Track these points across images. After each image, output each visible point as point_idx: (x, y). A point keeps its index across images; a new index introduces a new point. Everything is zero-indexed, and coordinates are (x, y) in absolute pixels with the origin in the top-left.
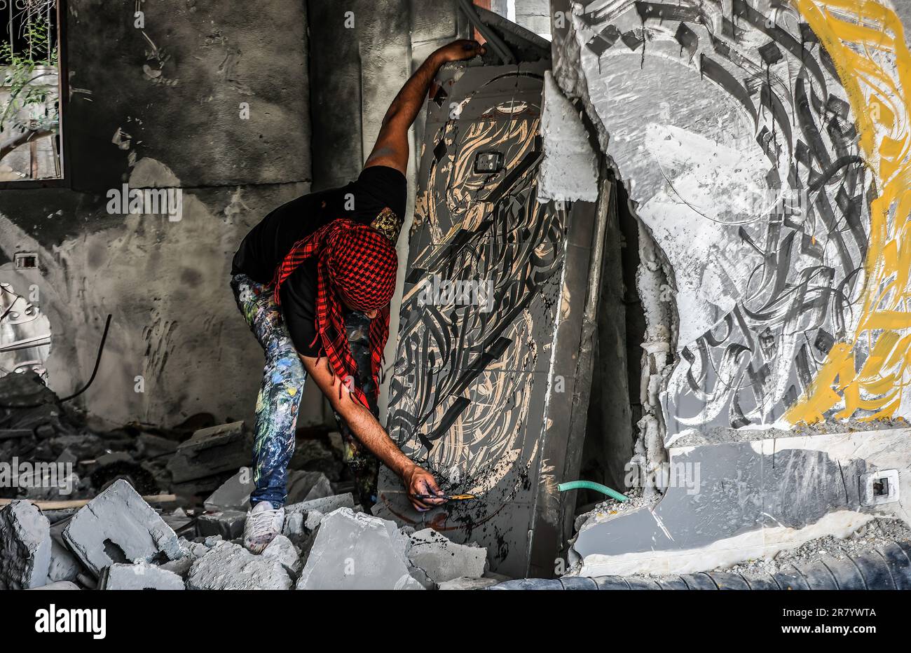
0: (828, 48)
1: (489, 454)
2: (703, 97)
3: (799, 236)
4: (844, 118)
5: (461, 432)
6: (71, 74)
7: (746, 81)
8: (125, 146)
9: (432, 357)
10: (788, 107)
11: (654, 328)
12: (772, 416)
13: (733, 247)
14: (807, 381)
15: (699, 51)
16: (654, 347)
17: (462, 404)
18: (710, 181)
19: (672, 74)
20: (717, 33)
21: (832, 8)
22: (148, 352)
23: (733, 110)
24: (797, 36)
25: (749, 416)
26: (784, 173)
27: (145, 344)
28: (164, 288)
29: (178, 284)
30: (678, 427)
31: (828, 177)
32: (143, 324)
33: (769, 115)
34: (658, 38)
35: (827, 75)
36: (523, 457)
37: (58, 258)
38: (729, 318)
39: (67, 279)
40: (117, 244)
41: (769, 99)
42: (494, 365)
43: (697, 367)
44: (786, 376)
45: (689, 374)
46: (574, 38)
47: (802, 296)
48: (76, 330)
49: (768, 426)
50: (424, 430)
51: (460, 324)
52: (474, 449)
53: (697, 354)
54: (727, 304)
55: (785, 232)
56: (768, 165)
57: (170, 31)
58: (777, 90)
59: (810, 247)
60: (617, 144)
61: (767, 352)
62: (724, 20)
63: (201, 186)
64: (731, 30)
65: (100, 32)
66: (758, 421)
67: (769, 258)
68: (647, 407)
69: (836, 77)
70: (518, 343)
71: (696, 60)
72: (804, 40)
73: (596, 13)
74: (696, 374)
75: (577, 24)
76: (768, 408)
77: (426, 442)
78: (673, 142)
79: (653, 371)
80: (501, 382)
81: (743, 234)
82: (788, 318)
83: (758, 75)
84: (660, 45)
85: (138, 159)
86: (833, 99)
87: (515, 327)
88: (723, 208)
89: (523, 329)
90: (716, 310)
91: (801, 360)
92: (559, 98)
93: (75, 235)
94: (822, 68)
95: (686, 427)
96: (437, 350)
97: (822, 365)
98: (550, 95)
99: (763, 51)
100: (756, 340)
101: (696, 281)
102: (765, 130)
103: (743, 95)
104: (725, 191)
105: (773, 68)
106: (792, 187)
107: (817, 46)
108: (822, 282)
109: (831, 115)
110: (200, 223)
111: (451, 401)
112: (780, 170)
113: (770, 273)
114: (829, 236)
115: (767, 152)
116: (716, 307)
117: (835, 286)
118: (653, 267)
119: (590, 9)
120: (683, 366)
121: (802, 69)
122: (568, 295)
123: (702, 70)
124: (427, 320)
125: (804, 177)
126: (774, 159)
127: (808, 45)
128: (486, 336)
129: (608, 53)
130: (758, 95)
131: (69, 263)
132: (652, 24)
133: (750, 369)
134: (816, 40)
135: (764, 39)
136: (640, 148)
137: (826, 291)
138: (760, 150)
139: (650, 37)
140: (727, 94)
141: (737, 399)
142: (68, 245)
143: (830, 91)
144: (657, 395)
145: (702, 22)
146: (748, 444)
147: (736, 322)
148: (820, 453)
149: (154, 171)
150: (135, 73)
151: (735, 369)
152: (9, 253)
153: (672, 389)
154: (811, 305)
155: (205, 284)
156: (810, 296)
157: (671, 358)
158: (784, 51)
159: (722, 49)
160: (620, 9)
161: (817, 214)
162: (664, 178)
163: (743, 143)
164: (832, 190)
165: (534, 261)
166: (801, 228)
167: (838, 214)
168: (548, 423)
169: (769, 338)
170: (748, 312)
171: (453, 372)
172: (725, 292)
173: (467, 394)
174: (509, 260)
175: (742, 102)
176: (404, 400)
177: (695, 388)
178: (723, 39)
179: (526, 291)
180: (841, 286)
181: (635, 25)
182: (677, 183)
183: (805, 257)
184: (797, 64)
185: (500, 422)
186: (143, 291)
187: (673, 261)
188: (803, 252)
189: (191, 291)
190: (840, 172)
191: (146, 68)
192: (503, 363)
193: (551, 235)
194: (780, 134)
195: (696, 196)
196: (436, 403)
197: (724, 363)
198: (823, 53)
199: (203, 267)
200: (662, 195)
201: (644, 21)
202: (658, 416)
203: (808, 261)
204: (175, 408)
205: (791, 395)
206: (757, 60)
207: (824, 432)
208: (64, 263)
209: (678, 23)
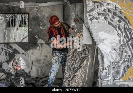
0: (129, 20)
1: (78, 84)
2: (109, 28)
3: (124, 50)
4: (132, 31)
5: (74, 80)
6: (30, 27)
7: (116, 25)
8: (37, 38)
9: (70, 68)
10: (123, 30)
11: (101, 65)
12: (120, 79)
13: (113, 52)
14: (125, 73)
15: (108, 21)
16: (100, 68)
17: (75, 76)
18: (109, 41)
19: (104, 24)
20: (111, 18)
21: (129, 14)
22: (40, 67)
23: (113, 30)
24: (124, 18)
25: (116, 79)
26: (122, 40)
27: (39, 66)
28: (42, 58)
29: (44, 57)
30: (104, 80)
31: (129, 41)
32: (39, 63)
33: (119, 31)
34: (101, 18)
35: (129, 25)
36: (83, 84)
37: (27, 53)
38: (112, 63)
39: (28, 56)
40: (36, 51)
41: (119, 28)
42: (79, 70)
43: (107, 71)
44: (122, 72)
45: (106, 72)
46: (87, 18)
47: (125, 60)
48: (29, 64)
49: (119, 80)
50: (69, 80)
51: (75, 63)
52: (76, 83)
53: (107, 69)
54: (112, 61)
55: (122, 49)
56: (119, 39)
57: (44, 21)
58: (121, 27)
59: (126, 52)
60: (94, 35)
61: (119, 69)
62: (112, 16)
63: (48, 43)
64: (113, 17)
65: (34, 21)
66: (117, 80)
67: (119, 54)
68: (99, 77)
69: (130, 25)
70: (83, 67)
71: (107, 22)
72: (125, 19)
73: (91, 14)
74: (107, 72)
75: (88, 16)
76: (119, 78)
77: (69, 81)
78: (104, 35)
79: (100, 71)
80: (80, 73)
81: (115, 50)
82: (122, 63)
83: (117, 25)
84: (102, 19)
85: (39, 39)
86: (130, 28)
87: (82, 64)
88: (112, 45)
89: (84, 64)
90: (111, 62)
91: (124, 70)
92: (85, 28)
93: (30, 50)
94: (128, 23)
95: (105, 80)
96: (71, 67)
97: (128, 71)
98: (84, 27)
99: (118, 21)
100: (117, 67)
101: (107, 57)
102: (119, 33)
103: (115, 28)
104: (112, 43)
105: (120, 23)
106: (123, 42)
107: (127, 20)
108: (128, 57)
109: (129, 31)
110: (47, 49)
111: (73, 75)
112: (121, 40)
113: (119, 56)
114: (129, 50)
115: (119, 37)
116: (111, 61)
117: (130, 58)
118: (101, 55)
119: (90, 14)
120: (105, 71)
121: (125, 24)
122: (90, 59)
123: (108, 23)
124: (70, 63)
125: (125, 41)
126: (120, 38)
127: (126, 20)
128: (78, 65)
129: (93, 21)
130: (118, 28)
131: (29, 54)
132: (100, 16)
133: (116, 71)
134: (127, 19)
135: (119, 19)
136: (98, 36)
137: (129, 59)
138: (118, 36)
139: (100, 18)
140: (112, 27)
141: (114, 76)
142: (29, 51)
143: (129, 27)
144: (101, 75)
145: (108, 16)
146: (115, 83)
147: (114, 64)
148: (127, 85)
149: (41, 41)
150: (39, 27)
151: (114, 71)
152: (20, 52)
153: (103, 74)
154: (126, 61)
155: (48, 57)
156: (126, 60)
157: (103, 69)
158: (122, 21)
159: (112, 20)
160: (95, 14)
161: (127, 47)
162: (102, 41)
163: (115, 35)
164: (130, 43)
165: (86, 54)
166: (125, 49)
167: (131, 47)
168: (87, 79)
169: (119, 66)
170: (116, 62)
171: (73, 71)
172: (112, 59)
173: (75, 74)
174: (82, 54)
175: (115, 29)
176: (66, 75)
177: (107, 74)
178: (112, 19)
179: (84, 59)
180: (131, 58)
181: (97, 16)
182: (104, 41)
183: (125, 53)
184: (124, 23)
185: (80, 79)
186: (39, 58)
187: (103, 54)
188: (125, 52)
189: (46, 58)
190: (131, 40)
191: (40, 27)
192: (80, 70)
193: (88, 50)
194: (121, 34)
195: (107, 44)
196: (71, 75)
197: (112, 70)
198: (128, 21)
199: (48, 55)
200: (102, 43)
201: (99, 16)
202: (101, 79)
203: (126, 54)
204: (44, 75)
205: (123, 75)
206: (117, 22)
207: (128, 81)
208: (28, 54)
209: (104, 16)
